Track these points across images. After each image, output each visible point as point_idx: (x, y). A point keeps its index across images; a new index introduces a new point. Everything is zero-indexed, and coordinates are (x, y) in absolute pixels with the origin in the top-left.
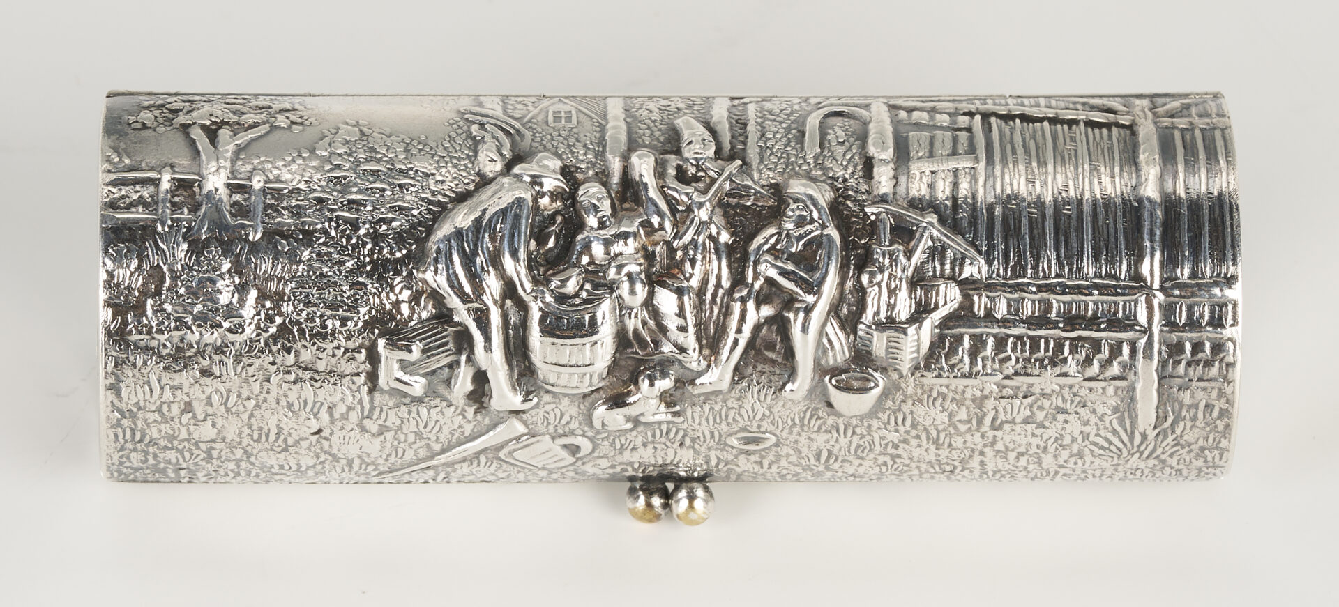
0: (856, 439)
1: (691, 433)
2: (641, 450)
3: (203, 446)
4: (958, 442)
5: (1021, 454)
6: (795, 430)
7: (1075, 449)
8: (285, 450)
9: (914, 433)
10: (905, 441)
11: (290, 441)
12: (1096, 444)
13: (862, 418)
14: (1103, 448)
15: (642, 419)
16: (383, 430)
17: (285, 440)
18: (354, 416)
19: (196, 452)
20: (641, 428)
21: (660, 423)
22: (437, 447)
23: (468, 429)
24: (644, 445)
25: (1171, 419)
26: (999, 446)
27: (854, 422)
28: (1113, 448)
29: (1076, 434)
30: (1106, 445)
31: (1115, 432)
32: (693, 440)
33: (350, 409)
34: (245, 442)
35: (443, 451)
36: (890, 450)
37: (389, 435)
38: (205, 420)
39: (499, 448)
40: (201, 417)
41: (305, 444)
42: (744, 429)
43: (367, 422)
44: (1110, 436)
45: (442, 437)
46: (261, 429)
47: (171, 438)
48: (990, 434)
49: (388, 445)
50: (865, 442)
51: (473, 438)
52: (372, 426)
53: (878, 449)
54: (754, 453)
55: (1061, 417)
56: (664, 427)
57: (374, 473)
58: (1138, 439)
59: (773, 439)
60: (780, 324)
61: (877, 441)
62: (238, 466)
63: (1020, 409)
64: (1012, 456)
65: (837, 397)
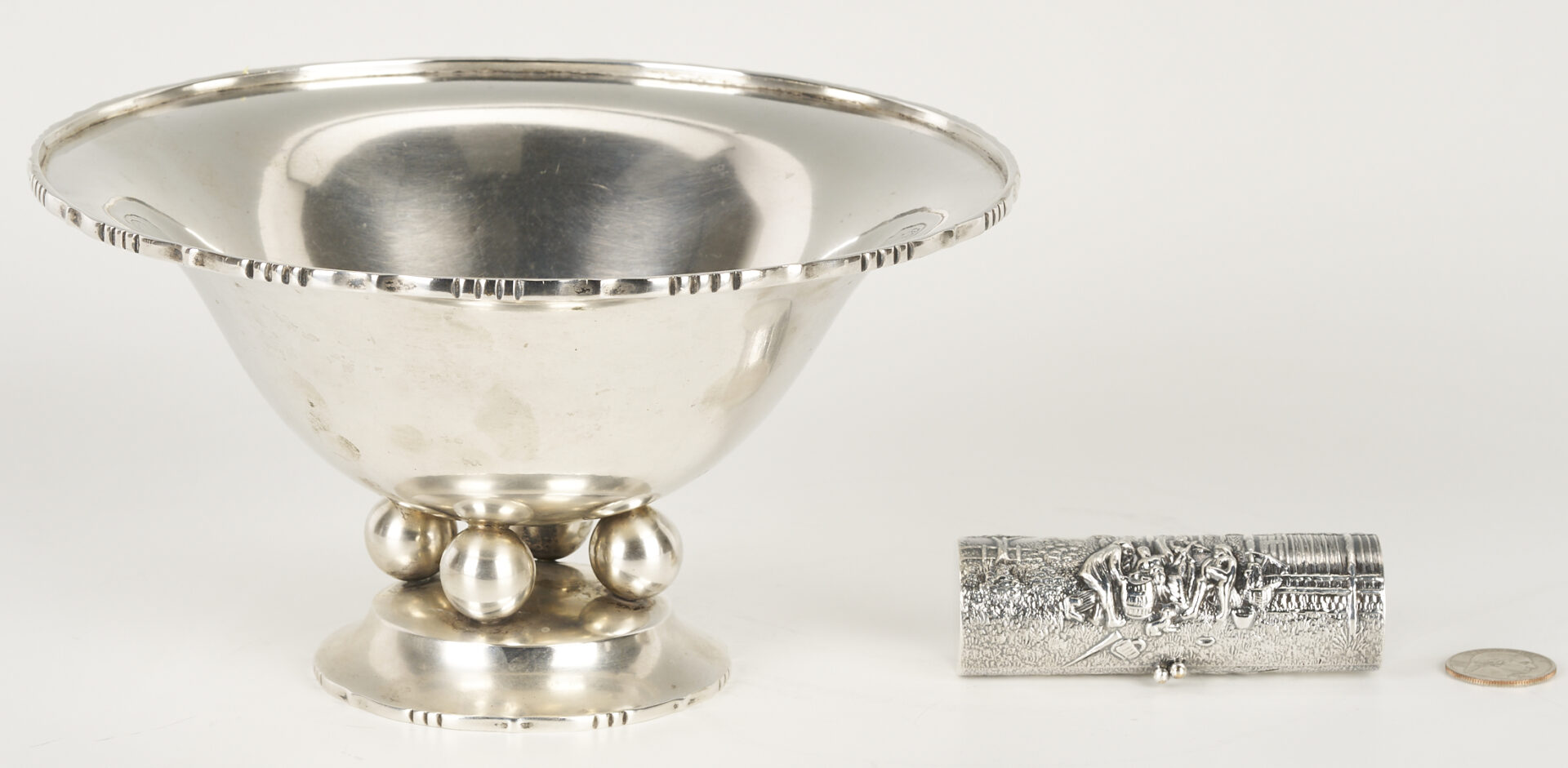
0: (1245, 640)
1: (1183, 639)
2: (1164, 647)
3: (1001, 647)
4: (1283, 642)
5: (1307, 648)
6: (1223, 636)
7: (1327, 645)
8: (1031, 648)
9: (1266, 637)
10: (1263, 641)
11: (1033, 644)
12: (1334, 642)
13: (1247, 629)
14: (1337, 644)
15: (1164, 630)
16: (1068, 637)
17: (1031, 644)
18: (1057, 631)
19: (998, 650)
20: (1164, 635)
21: (1171, 632)
22: (1088, 647)
23: (1100, 636)
24: (1166, 644)
25: (1362, 628)
26: (1298, 644)
27: (1244, 631)
28: (1341, 644)
29: (1327, 637)
30: (1338, 642)
31: (1342, 636)
32: (1184, 641)
33: (1056, 628)
34: (1017, 644)
35: (1091, 648)
36: (1257, 646)
37: (1070, 640)
38: (1002, 633)
39: (1109, 646)
40: (1000, 632)
41: (1038, 645)
42: (1203, 636)
43: (1062, 634)
44: (1340, 637)
45: (1090, 642)
46: (1022, 637)
47: (988, 642)
48: (1295, 637)
49: (1069, 645)
50: (1248, 642)
51: (1102, 640)
52: (1065, 637)
53: (1253, 645)
54: (1207, 647)
55: (1321, 629)
56: (1173, 634)
57: (1064, 663)
58: (1350, 638)
59: (1214, 641)
60: (1215, 590)
61: (1253, 641)
62: (1013, 658)
63: (1306, 624)
64: (1303, 648)
65: (1236, 618)
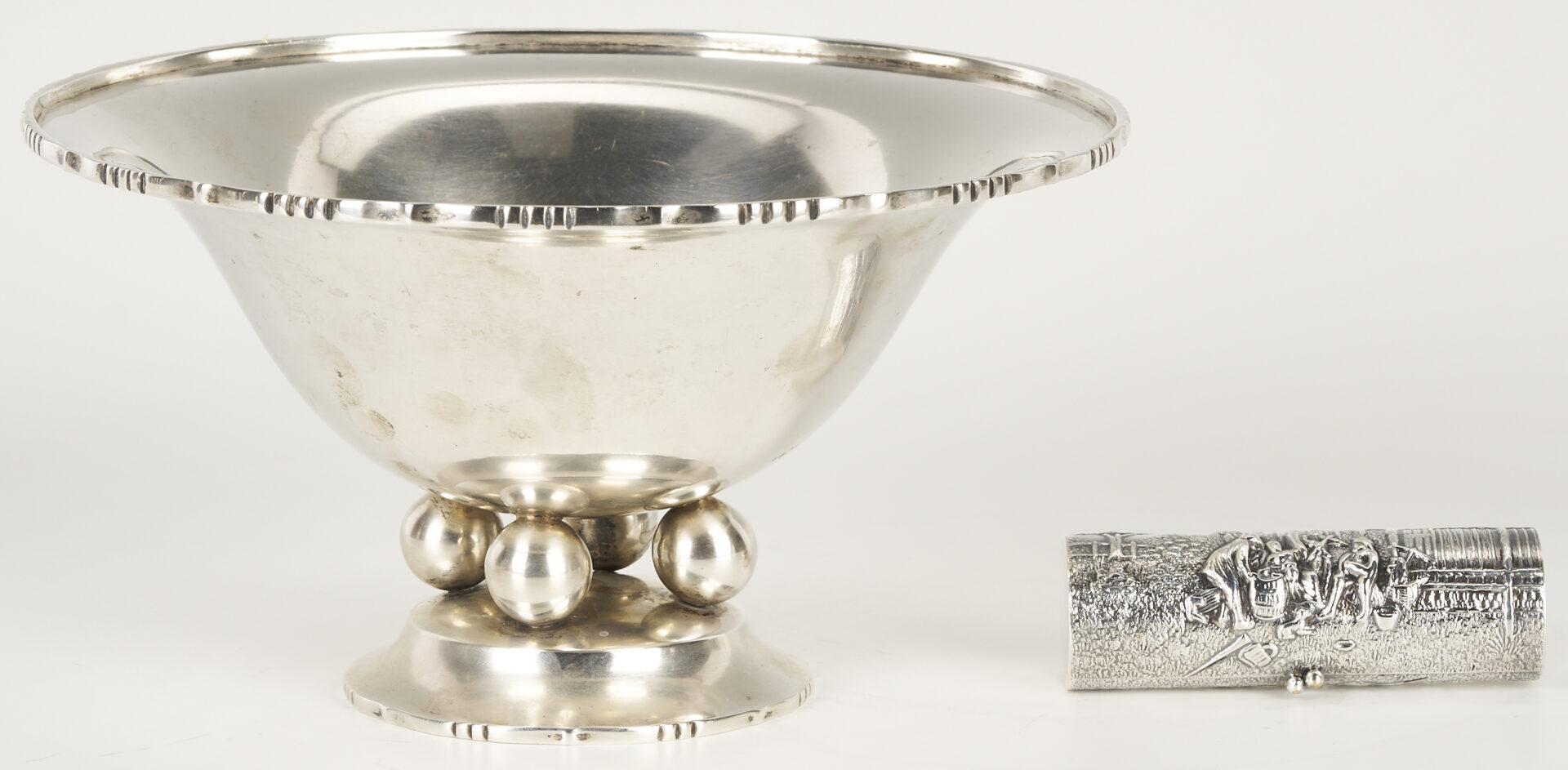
0: (1389, 642)
1: (1319, 642)
2: (1298, 652)
3: (1115, 653)
4: (1432, 646)
5: (1458, 652)
6: (1364, 638)
7: (1481, 648)
8: (1149, 655)
9: (1413, 640)
10: (1409, 645)
11: (1151, 650)
12: (1489, 644)
13: (1391, 631)
14: (1492, 647)
15: (1298, 632)
16: (1191, 642)
17: (1149, 650)
18: (1178, 635)
19: (1112, 657)
20: (1298, 638)
21: (1306, 635)
22: (1212, 653)
23: (1226, 640)
24: (1300, 649)
25: (1520, 628)
26: (1449, 647)
27: (1388, 633)
28: (1496, 647)
29: (1481, 639)
30: (1494, 645)
31: (1497, 637)
32: (1320, 646)
33: (1177, 631)
34: (1133, 650)
35: (1216, 654)
36: (1403, 650)
37: (1193, 645)
38: (1116, 637)
39: (1237, 651)
40: (1114, 636)
41: (1157, 651)
42: (1341, 640)
43: (1183, 638)
44: (1495, 639)
45: (1215, 647)
46: (1139, 642)
47: (1101, 648)
48: (1445, 640)
49: (1192, 650)
50: (1392, 645)
51: (1229, 644)
52: (1186, 641)
53: (1398, 649)
54: (1345, 652)
55: (1474, 630)
56: (1308, 638)
57: (1186, 672)
58: (1507, 640)
59: (1354, 644)
60: (1354, 587)
61: (1398, 644)
62: (1129, 667)
63: (1457, 626)
64: (1454, 652)
65: (1378, 619)
